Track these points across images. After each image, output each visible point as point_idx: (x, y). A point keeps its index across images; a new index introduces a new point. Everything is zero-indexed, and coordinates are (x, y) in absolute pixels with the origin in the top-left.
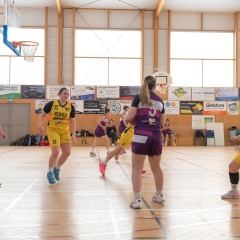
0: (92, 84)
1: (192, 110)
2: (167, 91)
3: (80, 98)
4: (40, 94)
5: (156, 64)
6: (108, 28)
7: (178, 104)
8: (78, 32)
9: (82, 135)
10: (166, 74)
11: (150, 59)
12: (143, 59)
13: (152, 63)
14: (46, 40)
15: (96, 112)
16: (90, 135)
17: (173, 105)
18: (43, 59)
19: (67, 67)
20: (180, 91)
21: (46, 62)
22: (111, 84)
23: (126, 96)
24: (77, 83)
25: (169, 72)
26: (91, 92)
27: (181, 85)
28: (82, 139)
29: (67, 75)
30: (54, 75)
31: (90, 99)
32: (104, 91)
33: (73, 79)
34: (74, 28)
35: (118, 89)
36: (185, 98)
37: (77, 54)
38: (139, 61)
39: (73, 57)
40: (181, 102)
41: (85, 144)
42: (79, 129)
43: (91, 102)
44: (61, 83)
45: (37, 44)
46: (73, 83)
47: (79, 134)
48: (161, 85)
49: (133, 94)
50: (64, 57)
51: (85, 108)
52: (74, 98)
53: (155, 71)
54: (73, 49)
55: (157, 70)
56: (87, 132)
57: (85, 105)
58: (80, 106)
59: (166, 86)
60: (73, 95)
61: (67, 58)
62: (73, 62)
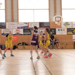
0: (27, 21)
1: (73, 32)
2: (61, 24)
3: (21, 28)
4: (3, 26)
5: (55, 12)
7: (66, 30)
9: (23, 45)
10: (60, 16)
11: (53, 10)
12: (49, 9)
14: (5, 2)
15: (29, 34)
16: (26, 45)
17: (64, 30)
18: (4, 10)
19: (15, 14)
20: (67, 24)
21: (6, 12)
22: (35, 21)
23: (42, 26)
24: (20, 21)
25: (61, 15)
26: (26, 25)
27: (67, 21)
29: (15, 18)
30: (9, 18)
31: (26, 28)
32: (32, 24)
33: (18, 19)
35: (39, 23)
36: (69, 27)
37: (19, 8)
39: (18, 9)
40: (68, 29)
41: (24, 49)
42: (21, 42)
43: (26, 29)
44: (13, 21)
45: (1, 4)
46: (18, 21)
47: (21, 44)
48: (58, 21)
49: (45, 26)
50: (14, 9)
51: (24, 32)
52: (19, 28)
53: (55, 15)
54: (18, 6)
55: (56, 15)
56: (25, 43)
57: (24, 31)
58: (21, 32)
59: (60, 22)
60: (18, 27)
61: (15, 10)
62: (18, 12)
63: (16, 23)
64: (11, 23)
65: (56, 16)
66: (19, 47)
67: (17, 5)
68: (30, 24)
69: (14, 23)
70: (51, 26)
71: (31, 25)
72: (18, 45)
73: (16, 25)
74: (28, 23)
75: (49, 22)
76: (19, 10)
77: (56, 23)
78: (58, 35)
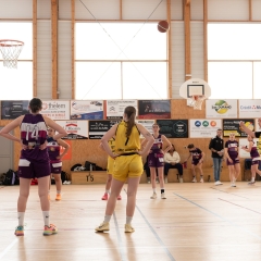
0: (100, 98)
1: (240, 131)
2: (204, 106)
3: (83, 117)
5: (188, 69)
6: (121, 20)
7: (219, 125)
8: (78, 26)
9: (87, 169)
10: (202, 82)
11: (179, 62)
12: (169, 61)
13: (183, 66)
14: (35, 38)
16: (97, 169)
17: (213, 125)
18: (31, 64)
19: (64, 75)
20: (222, 105)
21: (35, 68)
22: (126, 98)
23: (148, 113)
24: (78, 96)
25: (206, 79)
26: (99, 109)
27: (223, 98)
28: (87, 174)
29: (64, 86)
30: (46, 87)
31: (97, 118)
32: (117, 107)
33: (73, 91)
34: (74, 20)
36: (230, 114)
37: (77, 57)
38: (165, 65)
39: (73, 60)
40: (224, 120)
41: (91, 181)
42: (82, 160)
43: (98, 122)
44: (57, 96)
45: (21, 44)
46: (73, 98)
47: (82, 168)
48: (196, 98)
49: (156, 110)
50: (60, 61)
51: (90, 130)
52: (74, 117)
53: (187, 78)
54: (73, 50)
55: (189, 78)
56: (94, 164)
57: (90, 127)
58: (83, 128)
59: (202, 99)
60: (73, 113)
61: (64, 62)
62: (73, 68)
63: (66, 103)
64: (52, 102)
65: (190, 82)
66: (74, 176)
67: (70, 49)
68: (108, 107)
69: (59, 102)
70: (172, 113)
71: (113, 109)
72: (72, 169)
73: (67, 109)
74: (105, 101)
75: (170, 101)
76: (77, 64)
77: (190, 102)
78: (196, 139)
